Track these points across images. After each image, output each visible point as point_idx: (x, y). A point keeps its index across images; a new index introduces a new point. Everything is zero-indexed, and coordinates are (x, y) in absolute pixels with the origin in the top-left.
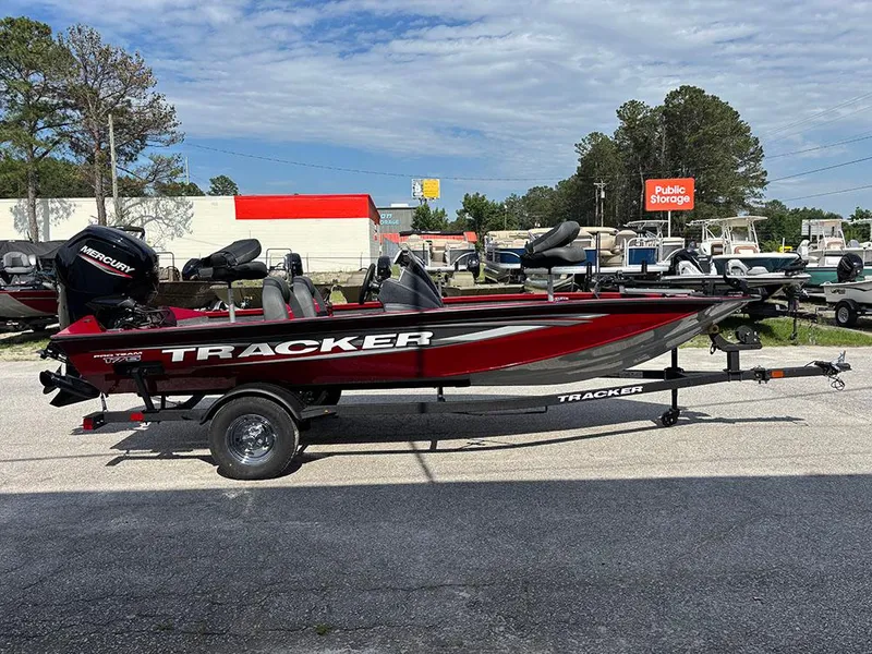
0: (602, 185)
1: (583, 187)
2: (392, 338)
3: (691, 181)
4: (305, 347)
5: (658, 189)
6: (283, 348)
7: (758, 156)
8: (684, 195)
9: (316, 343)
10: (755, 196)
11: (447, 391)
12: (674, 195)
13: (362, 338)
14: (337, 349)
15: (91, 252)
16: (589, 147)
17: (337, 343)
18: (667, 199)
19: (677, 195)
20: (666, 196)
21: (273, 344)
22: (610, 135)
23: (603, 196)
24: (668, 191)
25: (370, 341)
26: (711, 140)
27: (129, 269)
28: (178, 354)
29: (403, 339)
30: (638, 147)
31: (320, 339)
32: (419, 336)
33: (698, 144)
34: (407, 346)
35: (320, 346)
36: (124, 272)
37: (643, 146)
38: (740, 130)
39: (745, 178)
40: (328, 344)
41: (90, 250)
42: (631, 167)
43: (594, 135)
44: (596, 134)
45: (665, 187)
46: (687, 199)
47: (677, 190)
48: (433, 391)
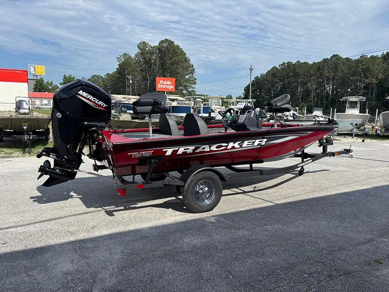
0: (130, 77)
1: (119, 77)
2: (253, 142)
3: (174, 79)
4: (222, 146)
5: (161, 82)
6: (214, 148)
7: (192, 72)
8: (171, 85)
9: (226, 145)
10: (192, 88)
11: (254, 165)
12: (167, 85)
13: (243, 142)
14: (233, 147)
15: (85, 94)
16: (123, 60)
17: (234, 145)
18: (164, 87)
19: (169, 85)
20: (164, 85)
21: (210, 145)
22: (133, 56)
23: (131, 82)
24: (165, 83)
25: (246, 144)
26: (178, 63)
27: (105, 106)
28: (169, 151)
29: (257, 142)
30: (146, 62)
31: (228, 143)
32: (262, 141)
33: (172, 64)
34: (257, 145)
35: (227, 146)
36: (102, 107)
37: (147, 62)
38: (187, 60)
39: (189, 80)
40: (231, 145)
41: (84, 93)
42: (142, 71)
43: (125, 55)
44: (126, 54)
45: (164, 81)
46: (172, 87)
47: (169, 83)
48: (248, 166)
